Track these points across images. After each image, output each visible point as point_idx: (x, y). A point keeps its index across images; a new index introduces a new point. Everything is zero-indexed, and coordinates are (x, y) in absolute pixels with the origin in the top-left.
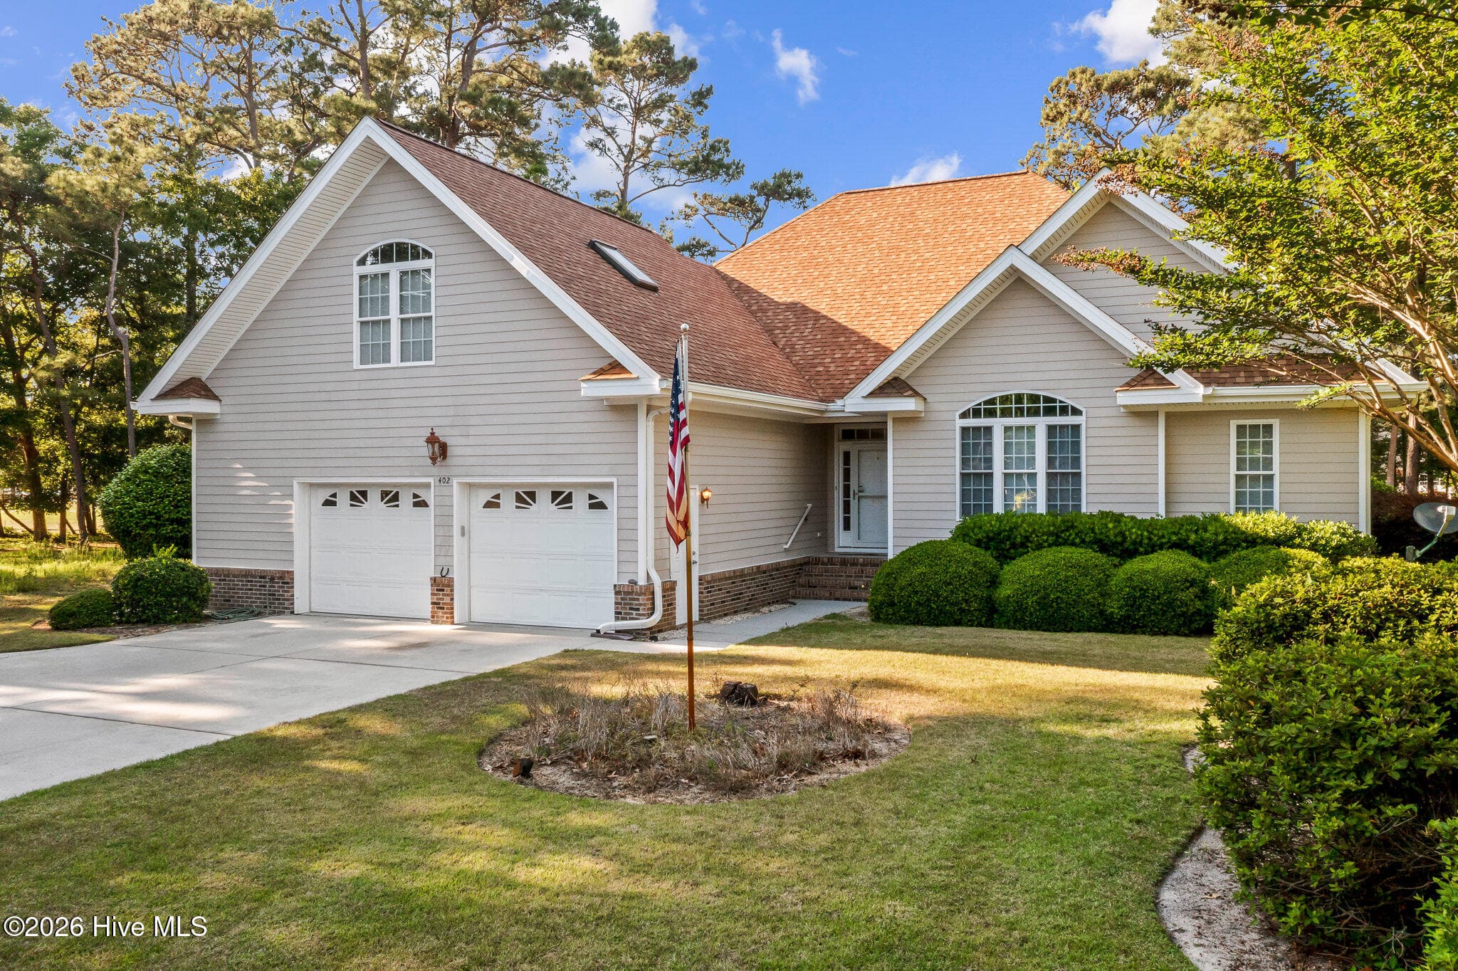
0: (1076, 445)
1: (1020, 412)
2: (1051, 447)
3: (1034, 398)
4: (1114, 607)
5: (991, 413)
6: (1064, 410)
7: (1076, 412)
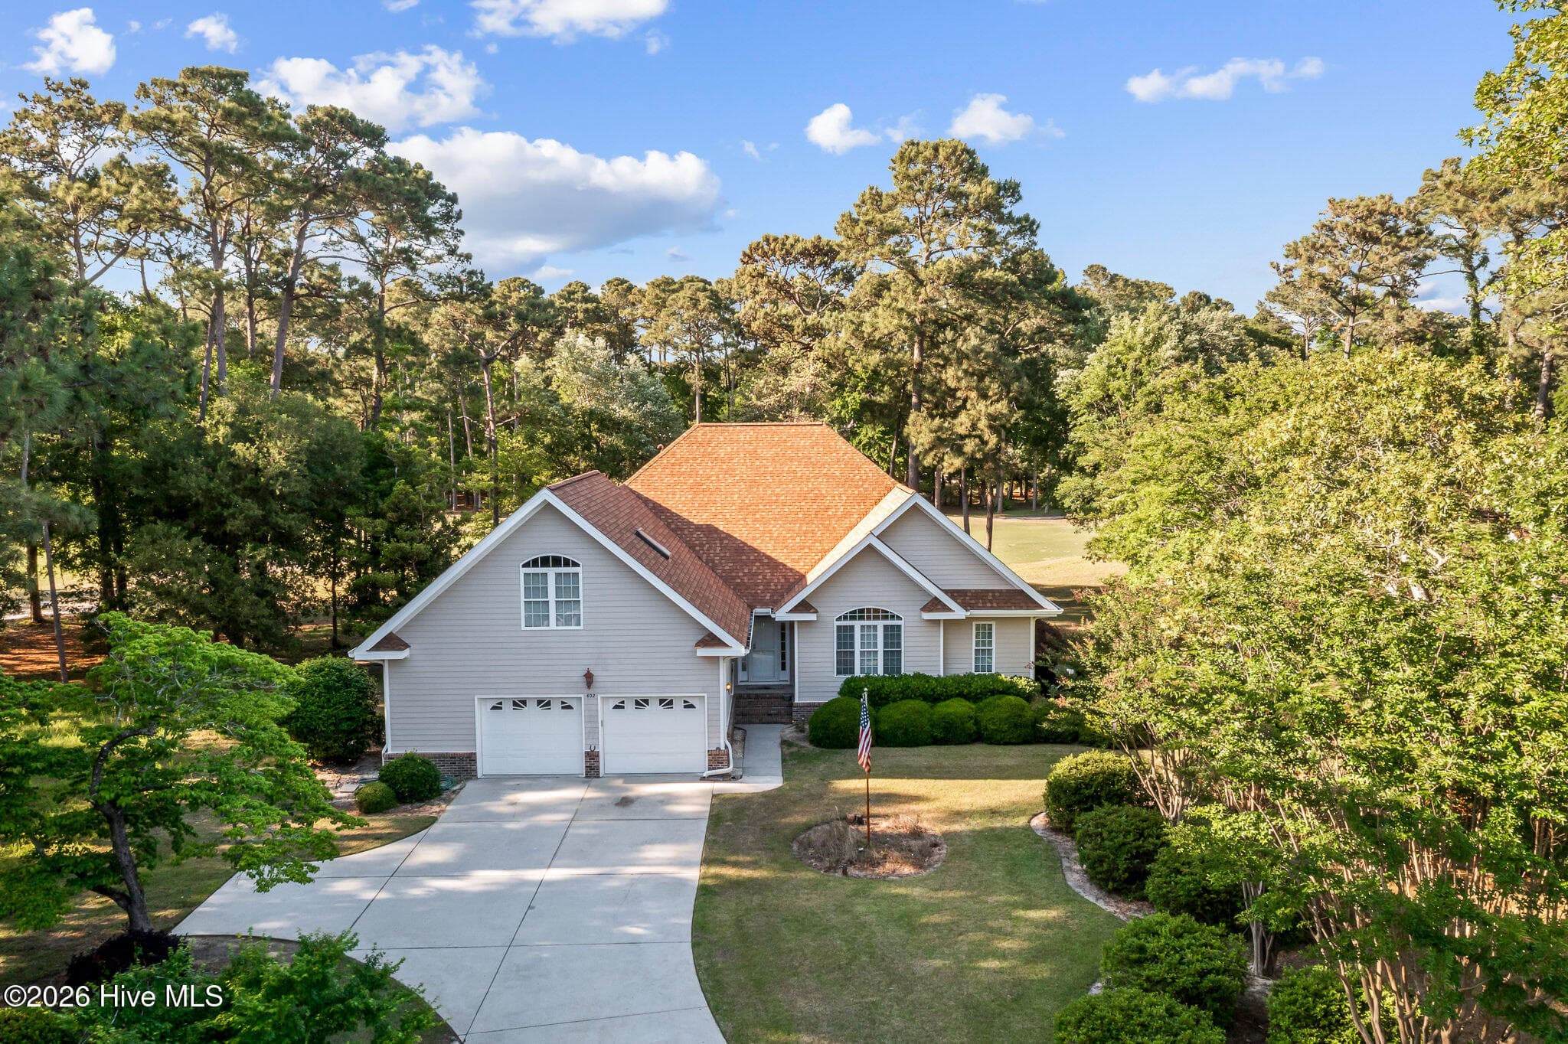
0: (899, 636)
1: (869, 618)
2: (885, 637)
3: (876, 611)
4: (939, 734)
5: (853, 618)
6: (893, 617)
7: (899, 618)
